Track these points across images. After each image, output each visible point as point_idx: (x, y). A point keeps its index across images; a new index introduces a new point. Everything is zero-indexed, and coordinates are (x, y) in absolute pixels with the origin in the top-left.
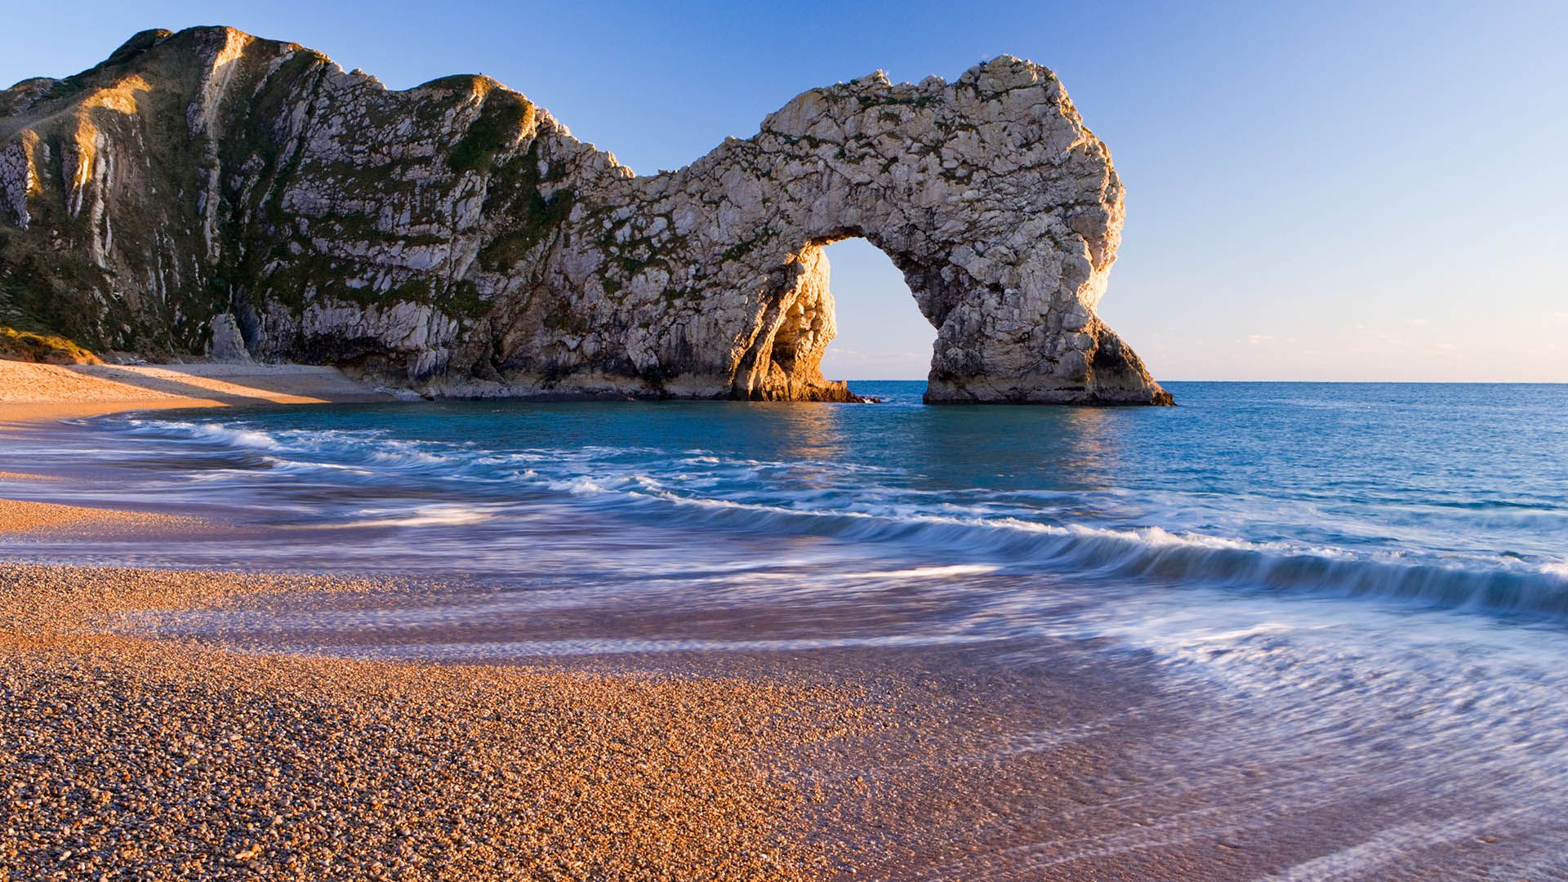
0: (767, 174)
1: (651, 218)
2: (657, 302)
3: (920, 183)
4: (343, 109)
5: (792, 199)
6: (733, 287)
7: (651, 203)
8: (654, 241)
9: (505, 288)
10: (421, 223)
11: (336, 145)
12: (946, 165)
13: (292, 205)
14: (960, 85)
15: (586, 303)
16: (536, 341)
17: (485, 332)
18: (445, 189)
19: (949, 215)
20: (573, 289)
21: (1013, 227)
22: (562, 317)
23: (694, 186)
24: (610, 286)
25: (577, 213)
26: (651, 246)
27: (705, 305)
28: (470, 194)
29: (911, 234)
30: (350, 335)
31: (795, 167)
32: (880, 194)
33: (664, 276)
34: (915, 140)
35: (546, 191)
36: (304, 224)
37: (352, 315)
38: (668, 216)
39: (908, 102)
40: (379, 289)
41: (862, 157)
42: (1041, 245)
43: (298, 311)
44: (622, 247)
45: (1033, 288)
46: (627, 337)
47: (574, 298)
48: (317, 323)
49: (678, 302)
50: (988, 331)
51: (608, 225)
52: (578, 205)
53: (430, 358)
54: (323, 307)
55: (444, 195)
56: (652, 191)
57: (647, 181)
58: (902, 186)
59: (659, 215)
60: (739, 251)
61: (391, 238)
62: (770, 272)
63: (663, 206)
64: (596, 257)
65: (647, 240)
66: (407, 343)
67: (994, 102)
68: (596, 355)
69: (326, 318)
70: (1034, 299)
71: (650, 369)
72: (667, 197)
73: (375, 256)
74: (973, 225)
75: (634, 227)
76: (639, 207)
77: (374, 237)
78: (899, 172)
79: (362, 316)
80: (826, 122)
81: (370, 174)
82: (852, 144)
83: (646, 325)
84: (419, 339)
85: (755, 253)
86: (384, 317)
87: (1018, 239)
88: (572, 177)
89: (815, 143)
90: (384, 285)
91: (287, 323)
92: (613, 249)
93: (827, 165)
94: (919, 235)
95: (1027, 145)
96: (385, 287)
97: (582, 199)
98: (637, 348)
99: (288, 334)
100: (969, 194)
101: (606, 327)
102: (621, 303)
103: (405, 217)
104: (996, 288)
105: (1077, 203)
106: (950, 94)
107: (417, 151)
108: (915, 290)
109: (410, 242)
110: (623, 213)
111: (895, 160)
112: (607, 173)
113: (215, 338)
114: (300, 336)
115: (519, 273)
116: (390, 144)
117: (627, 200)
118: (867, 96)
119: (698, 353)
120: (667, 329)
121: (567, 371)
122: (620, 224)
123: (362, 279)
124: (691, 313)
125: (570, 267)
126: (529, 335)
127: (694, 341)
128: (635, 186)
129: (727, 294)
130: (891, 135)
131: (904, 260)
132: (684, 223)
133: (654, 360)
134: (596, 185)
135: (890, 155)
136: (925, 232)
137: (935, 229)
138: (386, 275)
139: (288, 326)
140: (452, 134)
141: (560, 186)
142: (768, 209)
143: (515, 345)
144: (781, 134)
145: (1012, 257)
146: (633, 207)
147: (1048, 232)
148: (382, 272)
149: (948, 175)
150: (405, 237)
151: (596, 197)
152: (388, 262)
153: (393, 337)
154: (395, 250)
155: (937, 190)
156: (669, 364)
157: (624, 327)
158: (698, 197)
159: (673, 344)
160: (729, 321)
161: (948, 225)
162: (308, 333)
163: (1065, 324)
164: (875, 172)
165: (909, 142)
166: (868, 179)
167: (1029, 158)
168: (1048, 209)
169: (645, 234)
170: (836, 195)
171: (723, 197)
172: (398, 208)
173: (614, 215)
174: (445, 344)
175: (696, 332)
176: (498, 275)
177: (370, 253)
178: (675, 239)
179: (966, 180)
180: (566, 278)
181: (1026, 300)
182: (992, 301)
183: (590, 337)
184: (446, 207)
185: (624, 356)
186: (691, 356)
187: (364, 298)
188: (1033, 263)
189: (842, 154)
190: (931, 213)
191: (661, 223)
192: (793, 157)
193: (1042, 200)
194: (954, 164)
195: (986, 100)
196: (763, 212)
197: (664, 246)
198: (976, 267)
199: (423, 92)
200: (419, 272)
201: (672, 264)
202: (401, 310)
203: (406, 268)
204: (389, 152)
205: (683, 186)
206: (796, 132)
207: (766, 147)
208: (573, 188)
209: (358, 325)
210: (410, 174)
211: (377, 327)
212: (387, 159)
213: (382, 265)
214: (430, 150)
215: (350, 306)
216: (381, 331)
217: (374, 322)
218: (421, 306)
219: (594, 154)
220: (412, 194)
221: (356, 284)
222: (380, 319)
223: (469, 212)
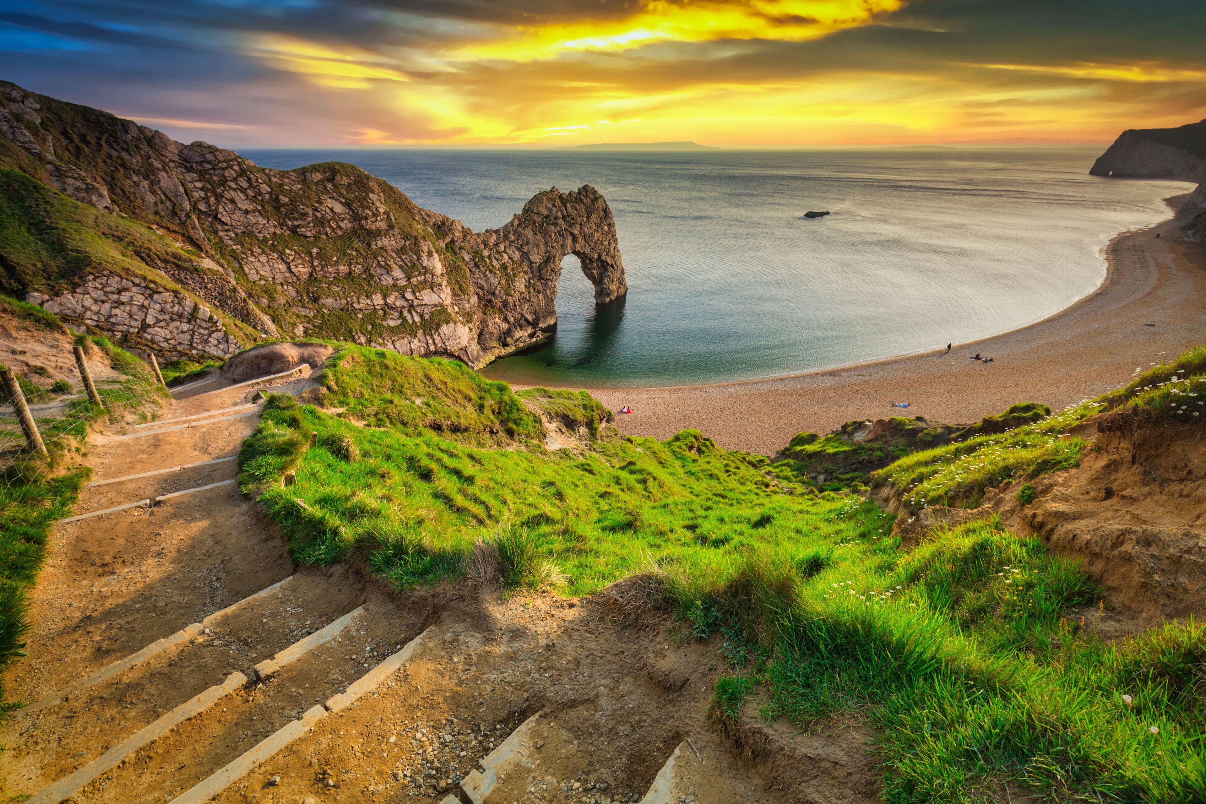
0: (541, 231)
1: (500, 254)
2: (525, 292)
4: (232, 184)
5: (555, 242)
7: (494, 246)
8: (509, 265)
9: (474, 303)
10: (415, 276)
14: (582, 194)
15: (499, 300)
18: (415, 251)
19: (600, 244)
20: (490, 294)
22: (492, 309)
23: (511, 237)
24: (507, 290)
25: (466, 256)
26: (509, 268)
27: (540, 290)
28: (430, 253)
29: (592, 251)
31: (553, 229)
34: (584, 217)
35: (442, 244)
36: (292, 289)
37: (410, 342)
38: (505, 252)
39: (574, 201)
40: (414, 322)
41: (573, 223)
44: (500, 271)
46: (522, 310)
47: (493, 299)
49: (532, 291)
51: (487, 261)
52: (462, 251)
54: (383, 344)
55: (418, 257)
57: (487, 236)
58: (587, 235)
59: (502, 253)
60: (545, 265)
61: (398, 290)
63: (502, 248)
64: (494, 277)
65: (506, 265)
66: (460, 346)
68: (514, 322)
71: (533, 321)
72: (500, 243)
73: (394, 303)
75: (497, 260)
76: (491, 250)
77: (383, 291)
80: (555, 209)
82: (567, 218)
83: (526, 303)
85: (551, 265)
86: (436, 337)
88: (450, 234)
89: (556, 218)
92: (497, 271)
93: (564, 227)
96: (417, 319)
97: (461, 248)
98: (528, 314)
101: (513, 309)
102: (514, 297)
104: (612, 266)
107: (371, 226)
109: (417, 289)
110: (486, 253)
111: (581, 224)
115: (473, 294)
117: (483, 246)
120: (532, 303)
121: (506, 333)
122: (489, 259)
123: (392, 319)
124: (537, 294)
125: (485, 285)
127: (542, 304)
130: (577, 214)
137: (598, 249)
138: (411, 312)
141: (447, 241)
144: (538, 213)
148: (406, 312)
150: (408, 286)
151: (469, 246)
152: (406, 304)
153: (449, 345)
154: (408, 297)
156: (538, 316)
157: (519, 306)
158: (516, 242)
159: (536, 308)
160: (550, 294)
164: (579, 230)
169: (503, 262)
171: (527, 242)
172: (389, 268)
174: (471, 340)
176: (465, 296)
177: (388, 301)
178: (514, 263)
179: (598, 231)
184: (425, 262)
185: (524, 318)
186: (542, 310)
189: (566, 222)
191: (506, 256)
192: (549, 224)
200: (435, 306)
202: (445, 329)
203: (425, 305)
204: (339, 227)
205: (506, 237)
206: (545, 212)
207: (536, 219)
208: (453, 241)
209: (419, 347)
210: (380, 244)
211: (434, 343)
212: (340, 233)
213: (403, 307)
214: (382, 225)
215: (403, 338)
216: (439, 345)
217: (430, 341)
218: (455, 323)
219: (453, 221)
220: (392, 257)
221: (392, 323)
222: (433, 340)
223: (438, 264)
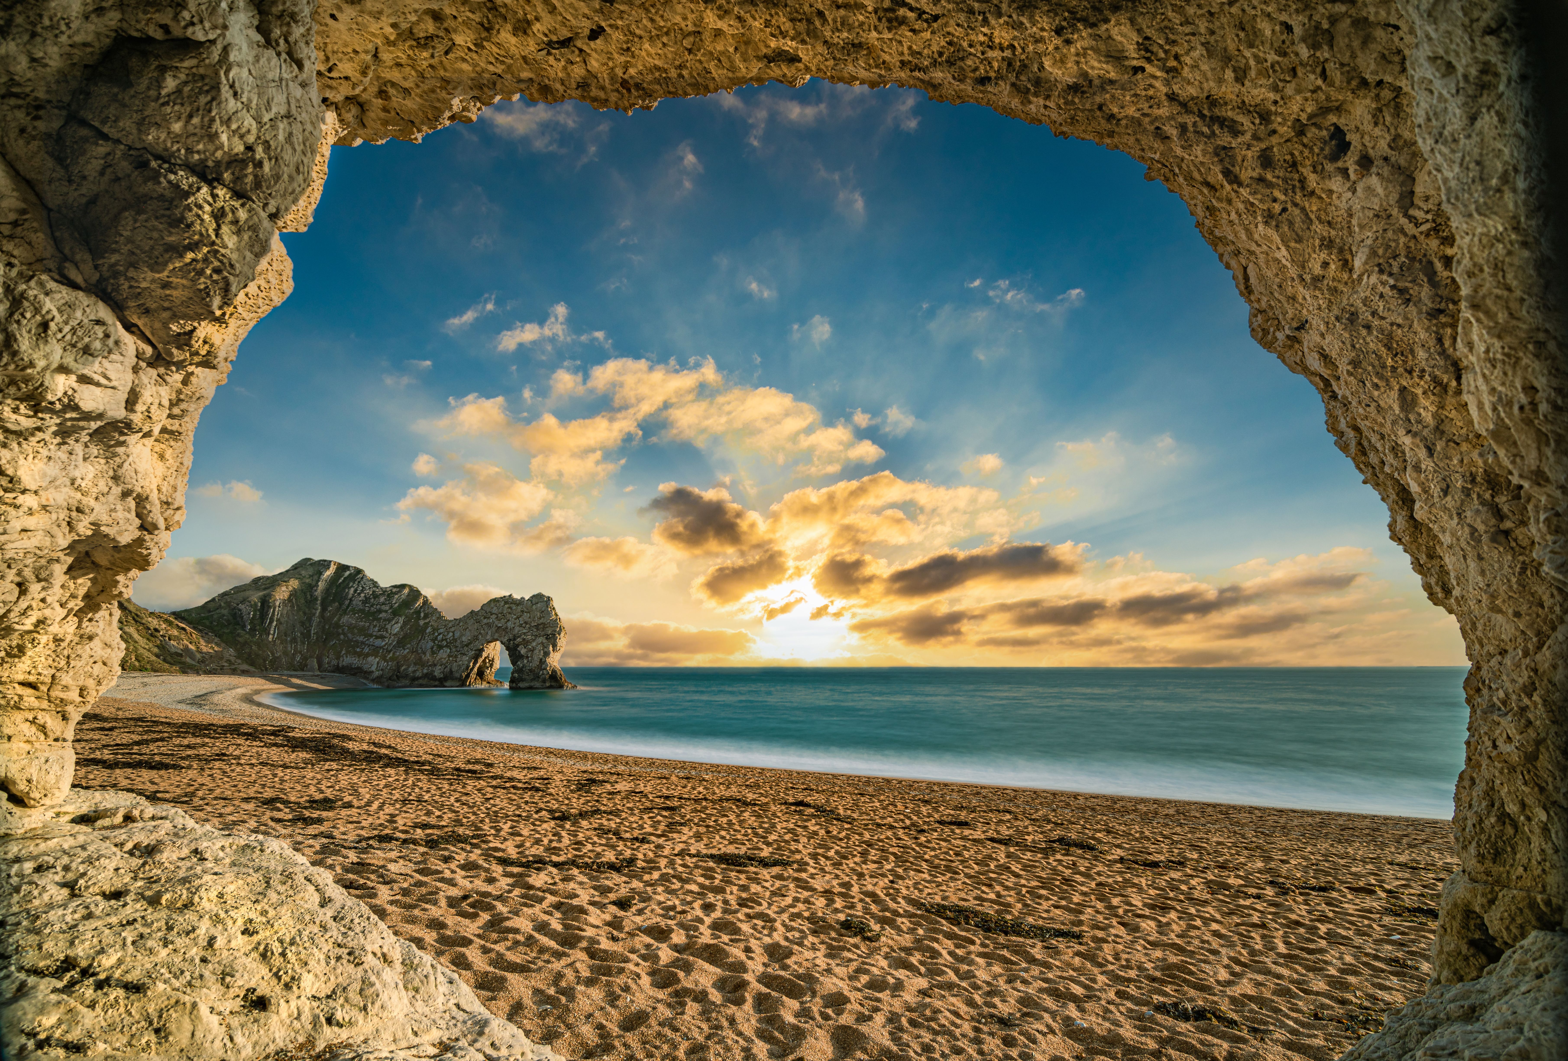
0: (479, 622)
2: (445, 659)
6: (466, 655)
9: (403, 653)
11: (361, 604)
12: (521, 623)
13: (343, 623)
14: (529, 600)
15: (426, 658)
16: (410, 669)
18: (389, 620)
20: (424, 654)
21: (534, 641)
22: (420, 662)
23: (461, 624)
24: (433, 653)
25: (429, 630)
27: (459, 660)
30: (353, 667)
31: (486, 620)
32: (504, 630)
33: (449, 651)
34: (515, 615)
35: (422, 622)
36: (346, 629)
37: (355, 660)
38: (453, 632)
39: (517, 604)
40: (365, 652)
41: (501, 619)
42: (540, 646)
43: (338, 658)
45: (536, 658)
48: (344, 662)
49: (451, 659)
50: (525, 669)
53: (377, 674)
55: (389, 623)
56: (450, 624)
57: (450, 621)
60: (470, 644)
62: (477, 651)
63: (453, 629)
64: (431, 644)
65: (446, 640)
66: (370, 669)
67: (536, 605)
68: (426, 673)
69: (348, 660)
70: (537, 661)
72: (454, 626)
74: (525, 640)
78: (509, 624)
79: (358, 660)
81: (369, 613)
82: (500, 615)
83: (441, 666)
84: (374, 668)
87: (535, 644)
88: (430, 618)
89: (492, 614)
90: (366, 650)
91: (335, 662)
92: (436, 642)
93: (493, 621)
94: (512, 642)
95: (542, 618)
97: (432, 625)
98: (438, 672)
100: (525, 631)
101: (430, 666)
102: (435, 659)
103: (377, 629)
105: (551, 635)
106: (527, 603)
107: (384, 608)
108: (510, 656)
109: (377, 637)
112: (440, 618)
113: (310, 668)
115: (408, 648)
116: (379, 605)
117: (443, 627)
118: (508, 601)
119: (454, 674)
120: (447, 667)
121: (418, 678)
123: (360, 648)
124: (454, 662)
126: (408, 668)
128: (447, 622)
129: (464, 657)
130: (509, 613)
131: (508, 648)
132: (457, 635)
133: (442, 675)
134: (436, 621)
136: (514, 641)
140: (397, 603)
141: (426, 621)
142: (478, 632)
144: (486, 610)
146: (445, 629)
147: (543, 643)
149: (520, 625)
150: (375, 636)
151: (436, 625)
153: (365, 667)
155: (518, 629)
156: (446, 676)
157: (435, 666)
158: (462, 627)
159: (448, 670)
160: (462, 666)
161: (519, 639)
163: (545, 667)
165: (513, 615)
166: (502, 626)
167: (542, 622)
168: (544, 637)
170: (495, 629)
172: (375, 626)
173: (439, 631)
174: (382, 670)
175: (455, 669)
176: (403, 649)
178: (454, 640)
179: (524, 627)
180: (422, 650)
181: (535, 661)
182: (526, 661)
183: (426, 668)
184: (389, 627)
185: (434, 674)
186: (452, 674)
187: (359, 655)
188: (537, 651)
189: (497, 618)
190: (515, 636)
191: (451, 634)
192: (486, 618)
193: (543, 634)
194: (523, 623)
195: (533, 604)
196: (476, 633)
197: (450, 642)
198: (524, 651)
199: (391, 589)
201: (451, 647)
202: (370, 659)
203: (374, 646)
204: (376, 608)
205: (458, 623)
208: (431, 621)
209: (356, 663)
210: (381, 616)
211: (362, 664)
212: (375, 610)
213: (367, 644)
214: (389, 609)
215: (355, 657)
217: (361, 662)
218: (376, 658)
220: (380, 622)
221: (358, 650)
223: (396, 628)
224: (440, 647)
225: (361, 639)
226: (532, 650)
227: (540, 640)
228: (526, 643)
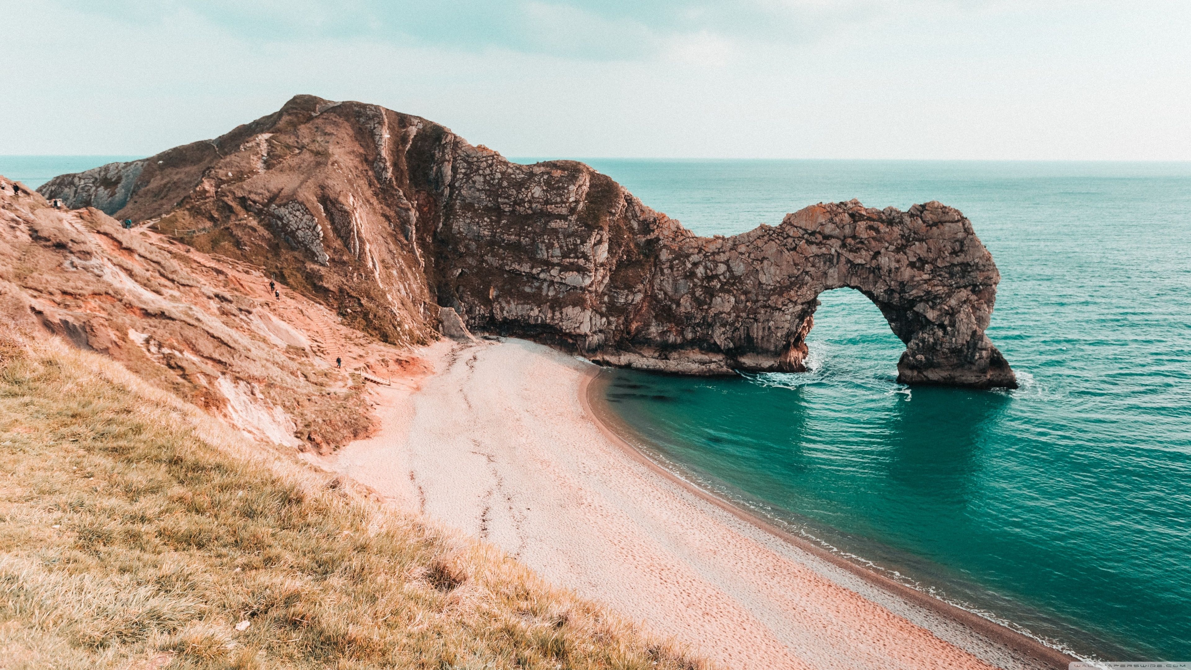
0: (794, 249)
1: (716, 263)
2: (729, 314)
3: (897, 268)
4: (481, 172)
5: (813, 266)
6: (780, 309)
7: (713, 254)
8: (721, 277)
9: (633, 300)
10: (570, 258)
11: (483, 196)
12: (910, 259)
13: (460, 233)
14: (912, 215)
15: (682, 309)
16: (653, 329)
17: (623, 324)
18: (583, 238)
19: (914, 287)
20: (672, 300)
21: (949, 295)
22: (667, 316)
23: (742, 249)
24: (699, 303)
25: (665, 256)
26: (720, 281)
27: (761, 317)
28: (600, 242)
29: (892, 294)
30: (532, 322)
31: (814, 249)
32: (872, 271)
33: (733, 299)
34: (890, 244)
35: (641, 240)
36: (473, 245)
37: (532, 309)
38: (726, 263)
39: (882, 222)
40: (547, 295)
41: (859, 249)
42: (965, 306)
43: (488, 303)
44: (702, 280)
45: (963, 328)
46: (713, 331)
47: (674, 306)
48: (505, 312)
49: (744, 315)
50: (938, 348)
51: (689, 266)
52: (664, 250)
53: (596, 339)
54: (508, 303)
55: (583, 242)
56: (712, 248)
57: (708, 241)
58: (886, 268)
59: (721, 262)
60: (781, 290)
61: (548, 265)
62: (802, 304)
63: (722, 257)
64: (686, 284)
65: (717, 276)
66: (578, 331)
67: (934, 228)
68: (693, 339)
69: (511, 309)
70: (963, 333)
71: (729, 349)
72: (724, 252)
73: (538, 274)
74: (928, 293)
75: (706, 268)
76: (706, 256)
77: (535, 262)
78: (884, 261)
79: (540, 312)
80: (831, 226)
81: (519, 217)
82: (849, 240)
83: (724, 325)
84: (585, 329)
85: (792, 293)
86: (557, 314)
87: (953, 302)
88: (656, 233)
89: (827, 237)
91: (481, 310)
92: (696, 280)
93: (836, 251)
94: (897, 296)
95: (954, 253)
96: (551, 294)
97: (665, 246)
98: (720, 338)
99: (483, 317)
100: (926, 277)
101: (698, 325)
102: (707, 313)
103: (558, 252)
104: (942, 326)
105: (981, 284)
106: (907, 220)
107: (552, 209)
108: (890, 321)
109: (565, 269)
110: (695, 258)
111: (878, 253)
112: (679, 232)
113: (446, 323)
114: (492, 317)
115: (639, 291)
116: (530, 202)
117: (696, 251)
118: (856, 213)
119: (757, 343)
120: (738, 329)
122: (695, 264)
123: (530, 286)
124: (752, 321)
125: (669, 289)
126: (647, 325)
127: (755, 336)
128: (700, 242)
129: (776, 314)
130: (874, 238)
133: (731, 345)
134: (674, 239)
135: (876, 250)
136: (899, 294)
137: (906, 292)
138: (549, 286)
139: (482, 312)
140: (577, 202)
141: (649, 237)
142: (799, 270)
143: (638, 331)
144: (801, 228)
145: (951, 311)
146: (701, 255)
147: (968, 299)
148: (545, 285)
149: (912, 265)
150: (558, 264)
151: (675, 246)
152: (549, 278)
153: (566, 326)
154: (553, 272)
155: (907, 273)
156: (740, 347)
157: (710, 325)
158: (747, 255)
159: (743, 337)
160: (777, 328)
161: (914, 292)
162: (499, 317)
163: (979, 346)
164: (868, 259)
165: (887, 245)
166: (864, 262)
167: (957, 260)
168: (965, 287)
169: (714, 273)
170: (843, 267)
171: (764, 258)
172: (550, 246)
173: (691, 259)
174: (601, 331)
175: (757, 332)
176: (626, 291)
177: (534, 271)
178: (733, 276)
179: (921, 269)
180: (666, 294)
181: (959, 333)
182: (941, 333)
183: (689, 329)
184: (587, 248)
185: (712, 341)
186: (753, 343)
187: (537, 299)
188: (962, 315)
189: (844, 246)
190: (902, 284)
191: (722, 268)
192: (812, 243)
193: (962, 282)
194: (915, 260)
195: (931, 226)
196: (795, 271)
197: (728, 280)
198: (931, 315)
199: (543, 169)
200: (575, 288)
201: (735, 292)
202: (569, 310)
203: (565, 284)
204: (530, 207)
205: (734, 247)
206: (811, 228)
207: (791, 234)
208: (658, 239)
209: (538, 316)
210: (553, 225)
211: (553, 319)
212: (530, 212)
213: (545, 280)
214: (564, 211)
215: (528, 304)
216: (557, 322)
217: (550, 315)
218: (584, 309)
219: (669, 220)
220: (558, 238)
221: (527, 289)
222: (554, 314)
223: (603, 253)
224: (711, 293)
225: (525, 268)
226: (952, 313)
227: (964, 294)
228: (931, 299)
